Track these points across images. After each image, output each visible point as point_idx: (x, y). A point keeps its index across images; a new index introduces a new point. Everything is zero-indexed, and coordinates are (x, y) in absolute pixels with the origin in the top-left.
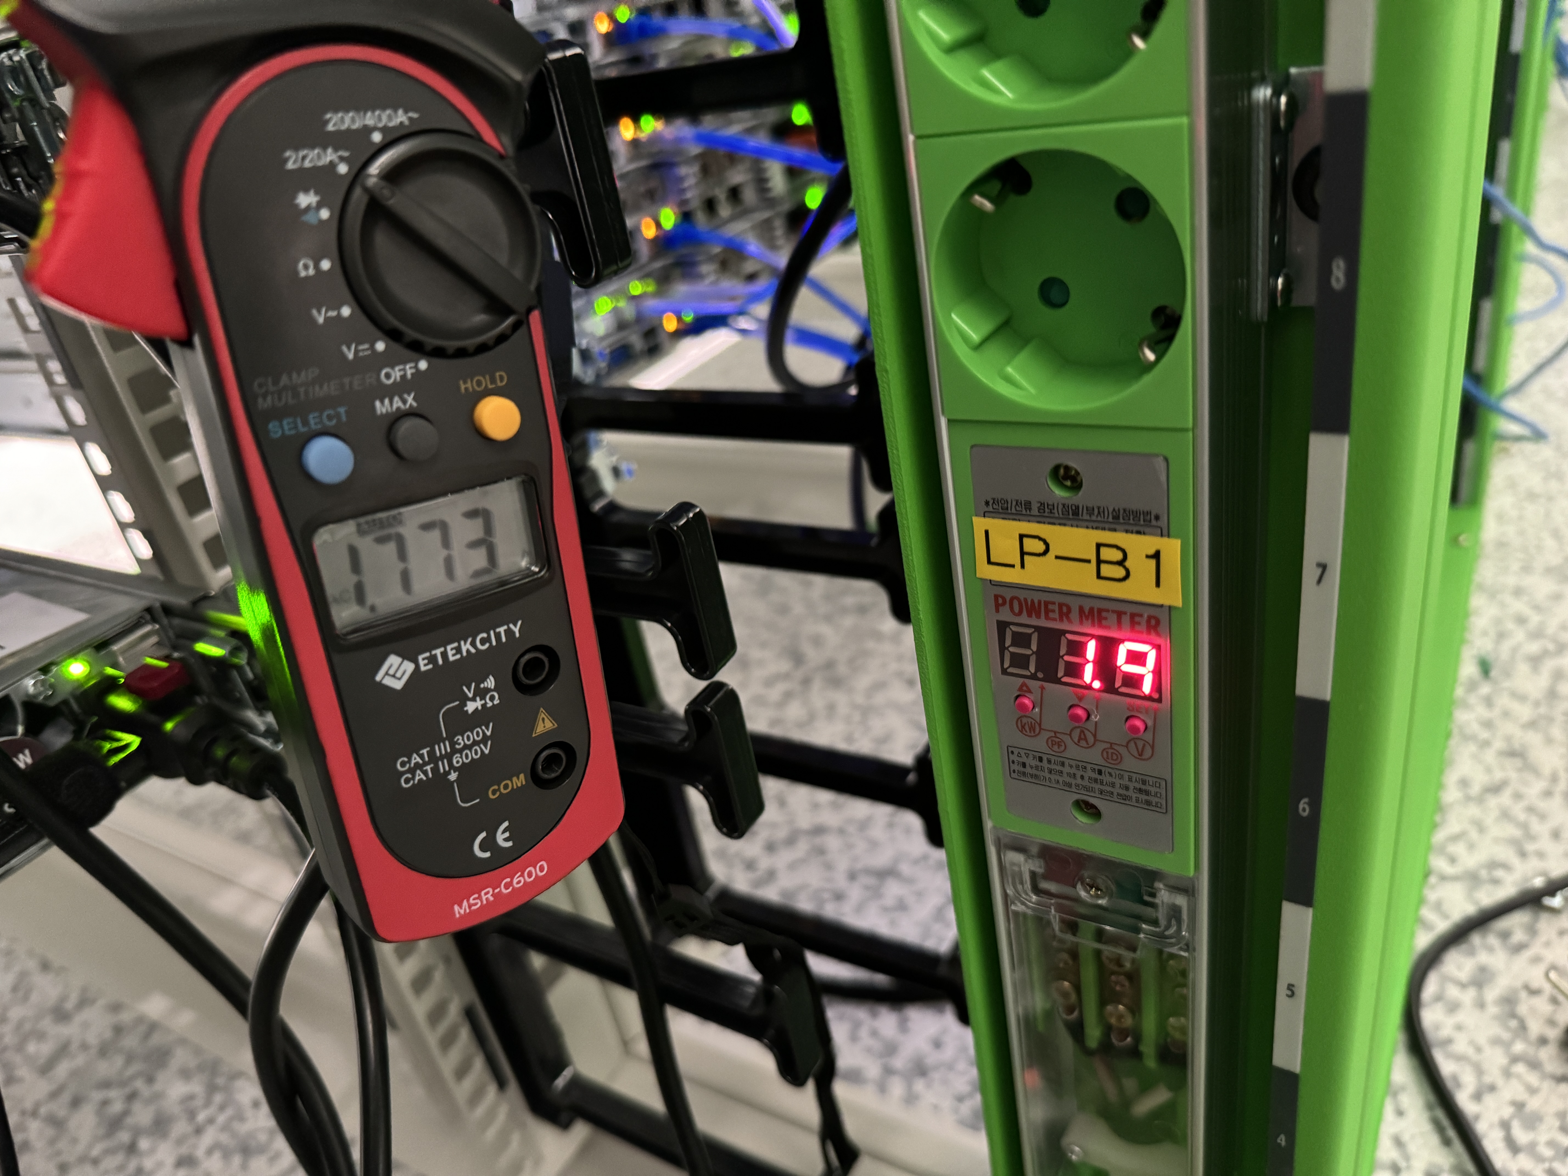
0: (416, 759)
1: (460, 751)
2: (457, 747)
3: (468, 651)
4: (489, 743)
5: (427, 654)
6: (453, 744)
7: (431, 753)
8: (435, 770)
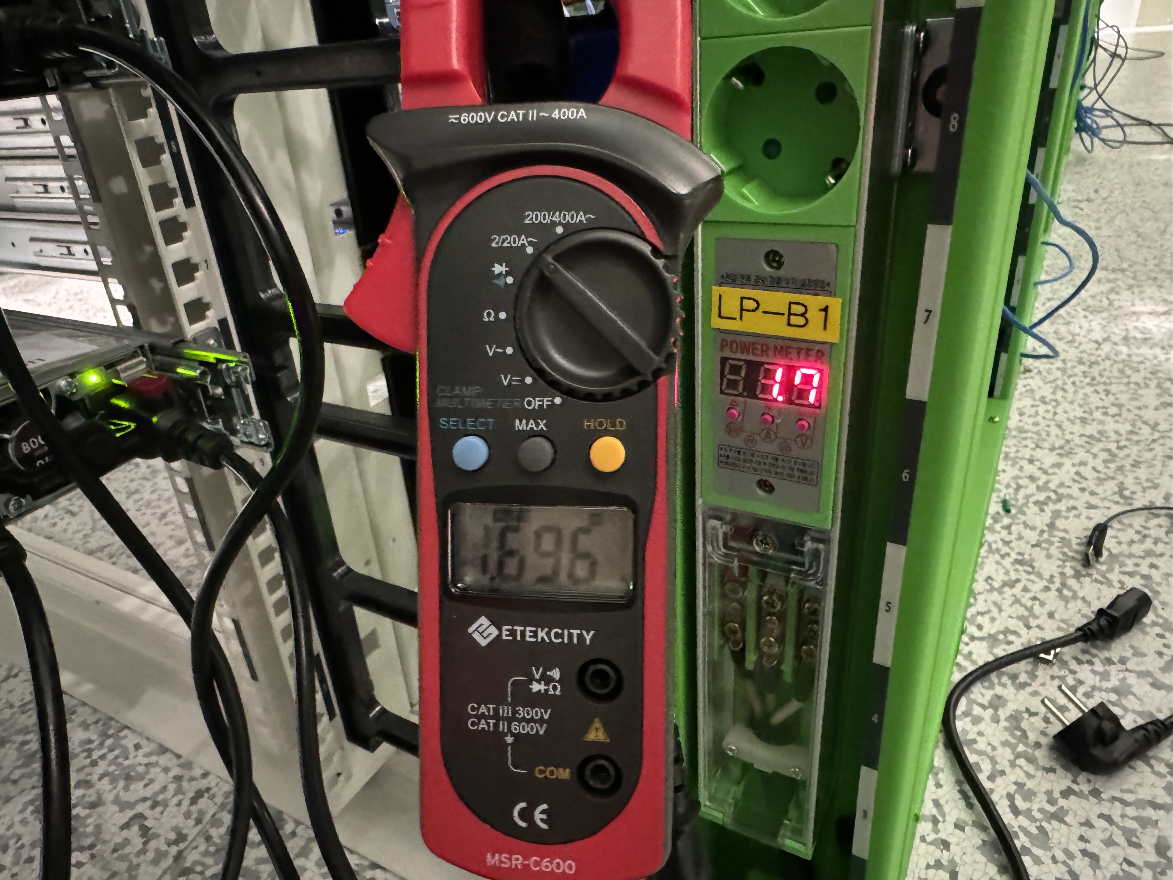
0: (483, 709)
1: (520, 721)
2: (517, 715)
3: (543, 638)
4: (545, 725)
5: (510, 627)
6: (515, 712)
7: (496, 710)
8: (496, 725)
